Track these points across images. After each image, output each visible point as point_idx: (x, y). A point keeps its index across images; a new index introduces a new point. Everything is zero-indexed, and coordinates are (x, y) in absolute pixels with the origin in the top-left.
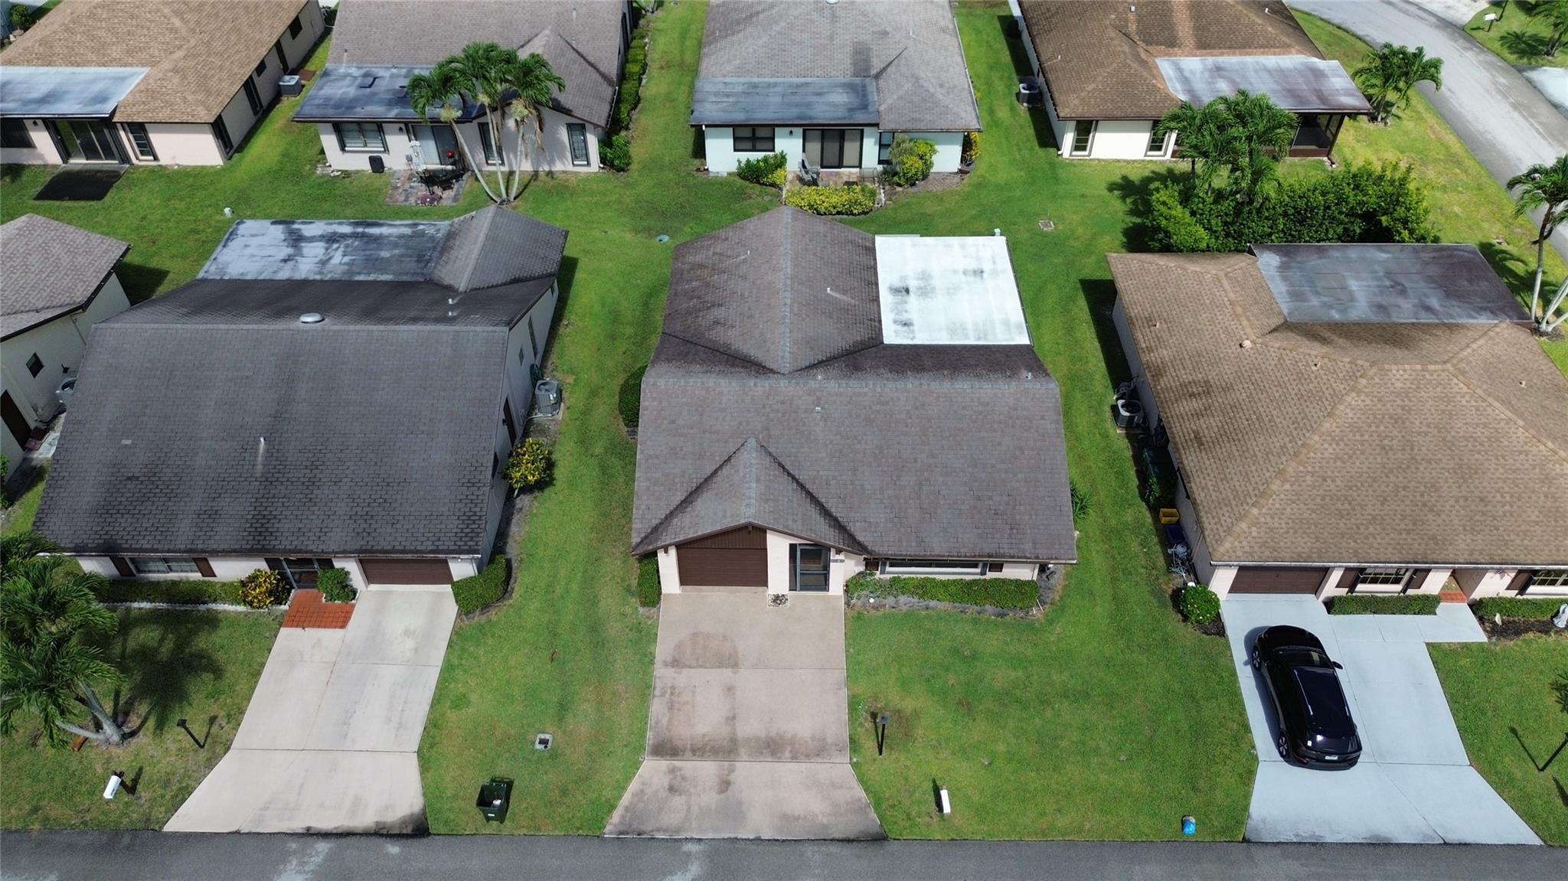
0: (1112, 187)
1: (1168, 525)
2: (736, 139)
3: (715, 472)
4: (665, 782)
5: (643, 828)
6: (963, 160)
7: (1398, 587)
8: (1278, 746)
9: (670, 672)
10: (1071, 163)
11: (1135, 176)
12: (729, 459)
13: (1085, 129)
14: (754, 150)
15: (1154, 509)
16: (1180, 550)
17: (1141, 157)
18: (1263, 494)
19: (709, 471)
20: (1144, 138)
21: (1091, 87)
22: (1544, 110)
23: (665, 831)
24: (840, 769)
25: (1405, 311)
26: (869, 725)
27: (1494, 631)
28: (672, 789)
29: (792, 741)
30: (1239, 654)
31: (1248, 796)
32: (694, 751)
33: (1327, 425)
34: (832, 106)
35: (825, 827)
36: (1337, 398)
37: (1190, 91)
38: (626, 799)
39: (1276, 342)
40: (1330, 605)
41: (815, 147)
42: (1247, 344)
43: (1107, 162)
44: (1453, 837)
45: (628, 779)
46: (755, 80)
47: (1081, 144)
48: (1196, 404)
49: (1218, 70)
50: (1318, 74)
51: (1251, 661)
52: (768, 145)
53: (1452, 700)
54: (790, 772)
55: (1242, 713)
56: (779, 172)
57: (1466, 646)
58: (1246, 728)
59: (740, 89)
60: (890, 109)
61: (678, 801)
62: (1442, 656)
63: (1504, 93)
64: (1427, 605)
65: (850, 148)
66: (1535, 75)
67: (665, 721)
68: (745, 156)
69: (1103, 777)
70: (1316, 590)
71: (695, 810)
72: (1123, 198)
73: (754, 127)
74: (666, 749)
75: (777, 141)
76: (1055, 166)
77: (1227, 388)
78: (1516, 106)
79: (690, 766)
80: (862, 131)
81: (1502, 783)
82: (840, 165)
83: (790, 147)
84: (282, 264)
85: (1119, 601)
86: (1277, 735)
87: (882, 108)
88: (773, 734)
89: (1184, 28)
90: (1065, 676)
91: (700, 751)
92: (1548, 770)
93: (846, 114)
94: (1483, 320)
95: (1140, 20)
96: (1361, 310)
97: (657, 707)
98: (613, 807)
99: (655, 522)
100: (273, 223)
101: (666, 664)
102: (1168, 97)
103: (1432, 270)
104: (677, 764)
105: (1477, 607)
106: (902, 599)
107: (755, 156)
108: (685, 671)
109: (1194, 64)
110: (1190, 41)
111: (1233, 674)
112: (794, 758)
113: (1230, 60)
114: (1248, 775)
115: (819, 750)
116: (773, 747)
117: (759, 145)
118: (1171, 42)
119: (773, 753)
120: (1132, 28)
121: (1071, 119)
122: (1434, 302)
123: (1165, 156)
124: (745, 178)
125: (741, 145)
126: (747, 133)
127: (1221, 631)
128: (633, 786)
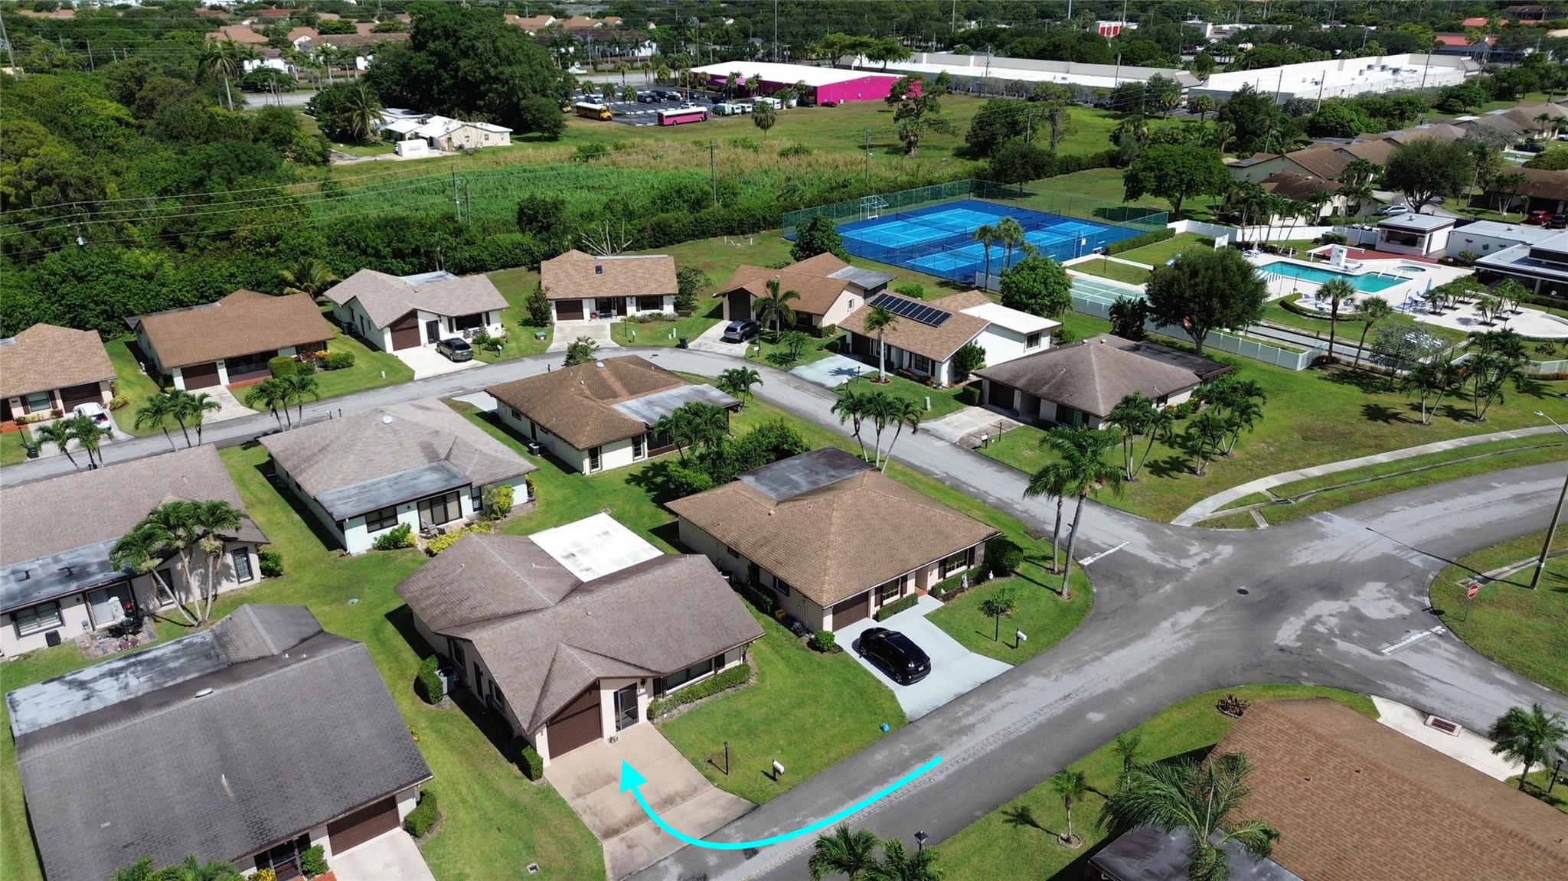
0: (628, 482)
1: (783, 618)
2: (369, 524)
3: (550, 670)
4: (624, 846)
5: (629, 871)
6: (530, 494)
7: (898, 597)
8: (896, 681)
9: (579, 801)
10: (592, 478)
11: (637, 472)
12: (554, 660)
13: (594, 453)
14: (382, 528)
15: (772, 615)
16: (797, 624)
17: (631, 462)
18: (825, 570)
19: (546, 672)
20: (630, 450)
21: (588, 428)
22: (810, 386)
23: (643, 865)
24: (712, 791)
25: (824, 481)
26: (710, 766)
27: (945, 599)
28: (629, 847)
29: (677, 794)
30: (855, 655)
31: (899, 706)
32: (627, 825)
33: (833, 529)
34: (431, 483)
35: (724, 818)
36: (829, 517)
37: (643, 417)
38: (608, 865)
39: (785, 506)
40: (877, 618)
41: (427, 513)
42: (772, 512)
43: (614, 470)
44: (984, 681)
45: (601, 856)
46: (360, 484)
47: (594, 464)
48: (765, 549)
49: (650, 403)
50: (703, 393)
51: (861, 655)
52: (393, 521)
53: (947, 631)
54: (688, 807)
55: (873, 676)
56: (409, 536)
57: (938, 610)
58: (880, 682)
59: (354, 492)
60: (473, 473)
61: (637, 850)
62: (931, 617)
63: (787, 383)
64: (913, 601)
65: (452, 507)
66: (793, 371)
67: (598, 822)
68: (378, 534)
69: (836, 730)
70: (867, 615)
71: (652, 849)
72: (639, 484)
73: (379, 511)
74: (609, 833)
75: (399, 516)
76: (586, 481)
77: (777, 535)
78: (796, 388)
79: (631, 833)
80: (458, 492)
81: (986, 653)
82: (447, 521)
83: (409, 518)
84: (87, 702)
85: (787, 660)
86: (893, 676)
87: (467, 473)
88: (664, 796)
89: (617, 386)
90: (787, 700)
91: (630, 823)
92: (999, 638)
93: (445, 484)
94: (857, 473)
95: (589, 387)
96: (805, 487)
97: (587, 820)
98: (604, 872)
99: (532, 711)
100: (44, 683)
101: (573, 799)
102: (634, 423)
103: (822, 461)
104: (623, 835)
105: (933, 593)
106: (681, 707)
107: (387, 531)
108: (588, 796)
109: (635, 403)
110: (625, 392)
111: (858, 664)
112: (684, 799)
113: (653, 396)
114: (893, 698)
115: (695, 790)
116: (668, 802)
117: (385, 524)
118: (615, 396)
119: (671, 804)
120: (588, 393)
121: (583, 450)
122: (833, 473)
123: (645, 458)
124: (384, 548)
125: (373, 527)
126: (375, 517)
127: (840, 649)
128: (607, 858)
